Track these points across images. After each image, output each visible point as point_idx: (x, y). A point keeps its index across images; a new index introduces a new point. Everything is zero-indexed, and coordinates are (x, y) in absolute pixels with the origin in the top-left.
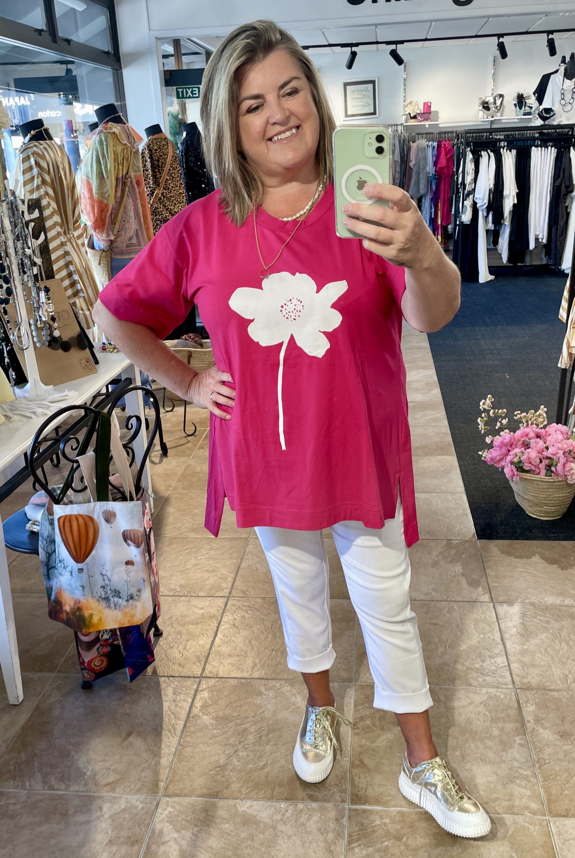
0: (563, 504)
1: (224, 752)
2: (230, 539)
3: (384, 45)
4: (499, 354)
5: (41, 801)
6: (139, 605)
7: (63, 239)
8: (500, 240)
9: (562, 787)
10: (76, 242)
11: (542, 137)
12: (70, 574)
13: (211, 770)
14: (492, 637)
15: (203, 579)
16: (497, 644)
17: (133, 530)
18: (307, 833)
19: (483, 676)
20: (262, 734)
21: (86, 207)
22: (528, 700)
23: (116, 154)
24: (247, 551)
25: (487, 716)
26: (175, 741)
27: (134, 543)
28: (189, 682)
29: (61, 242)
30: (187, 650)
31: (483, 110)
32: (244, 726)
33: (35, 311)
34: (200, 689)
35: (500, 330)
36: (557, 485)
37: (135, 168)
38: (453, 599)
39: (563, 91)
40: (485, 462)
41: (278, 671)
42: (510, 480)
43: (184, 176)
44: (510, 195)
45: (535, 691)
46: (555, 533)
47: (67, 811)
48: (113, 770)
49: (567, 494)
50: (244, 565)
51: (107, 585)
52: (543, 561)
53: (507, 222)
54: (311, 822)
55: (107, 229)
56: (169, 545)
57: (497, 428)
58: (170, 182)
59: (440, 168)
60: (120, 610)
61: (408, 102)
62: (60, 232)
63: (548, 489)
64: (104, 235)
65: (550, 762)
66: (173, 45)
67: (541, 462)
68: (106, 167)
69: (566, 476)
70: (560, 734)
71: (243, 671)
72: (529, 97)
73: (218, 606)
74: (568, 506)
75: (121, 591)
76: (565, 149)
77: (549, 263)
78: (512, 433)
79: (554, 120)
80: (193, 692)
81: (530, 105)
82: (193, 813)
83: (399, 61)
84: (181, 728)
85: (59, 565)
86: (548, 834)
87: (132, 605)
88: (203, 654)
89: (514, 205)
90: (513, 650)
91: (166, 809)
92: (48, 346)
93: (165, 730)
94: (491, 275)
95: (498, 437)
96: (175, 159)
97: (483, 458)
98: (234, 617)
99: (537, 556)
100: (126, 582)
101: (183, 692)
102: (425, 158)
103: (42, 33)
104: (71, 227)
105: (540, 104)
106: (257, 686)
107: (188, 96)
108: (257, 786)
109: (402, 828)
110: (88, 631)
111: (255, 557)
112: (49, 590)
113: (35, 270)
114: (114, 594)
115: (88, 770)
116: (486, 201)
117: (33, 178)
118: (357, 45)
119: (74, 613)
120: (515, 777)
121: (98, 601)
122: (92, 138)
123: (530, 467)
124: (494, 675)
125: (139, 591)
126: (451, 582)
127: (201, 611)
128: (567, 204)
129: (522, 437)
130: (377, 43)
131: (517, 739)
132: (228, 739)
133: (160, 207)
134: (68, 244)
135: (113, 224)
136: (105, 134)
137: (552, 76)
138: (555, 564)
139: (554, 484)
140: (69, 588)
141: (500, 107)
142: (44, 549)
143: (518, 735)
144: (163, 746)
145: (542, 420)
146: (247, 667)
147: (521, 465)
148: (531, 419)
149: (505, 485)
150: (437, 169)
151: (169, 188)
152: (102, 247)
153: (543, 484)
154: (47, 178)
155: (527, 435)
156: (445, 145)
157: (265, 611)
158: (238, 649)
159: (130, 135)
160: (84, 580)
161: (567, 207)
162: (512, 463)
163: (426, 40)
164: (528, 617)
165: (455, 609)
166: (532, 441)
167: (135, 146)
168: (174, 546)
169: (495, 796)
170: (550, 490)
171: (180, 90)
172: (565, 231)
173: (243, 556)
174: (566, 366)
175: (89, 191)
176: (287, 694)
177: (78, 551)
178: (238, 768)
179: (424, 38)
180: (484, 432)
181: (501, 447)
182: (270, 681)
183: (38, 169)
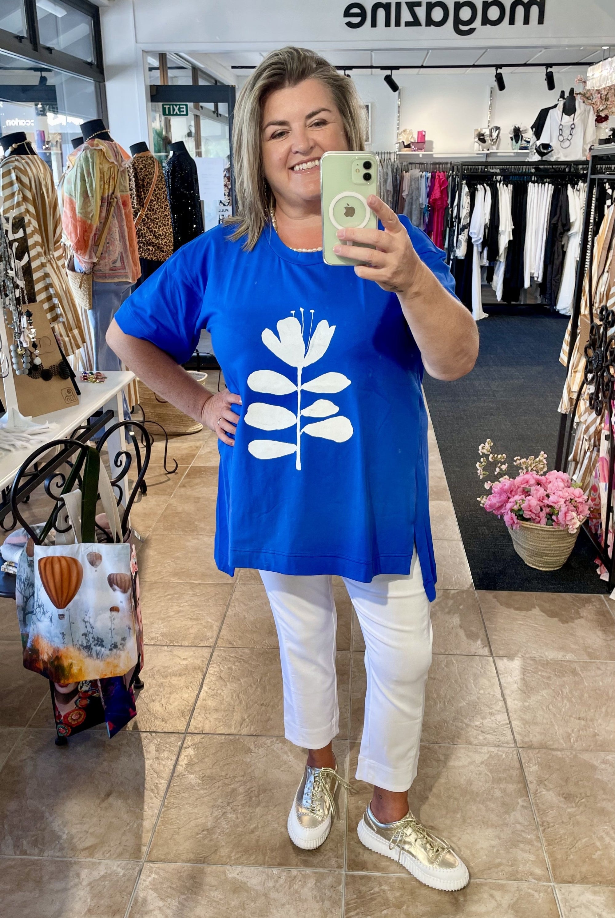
0: (563, 554)
1: (211, 814)
2: (215, 585)
3: (379, 69)
4: (494, 396)
5: (12, 867)
6: (123, 654)
7: (43, 259)
8: (495, 277)
9: (567, 852)
10: (56, 264)
11: (538, 173)
12: (49, 620)
13: (198, 834)
14: (492, 693)
15: (186, 627)
16: (499, 700)
17: (120, 574)
18: (300, 900)
19: (484, 734)
20: (252, 794)
21: (67, 226)
22: (530, 759)
23: (102, 172)
24: (233, 598)
25: (488, 776)
26: (157, 802)
27: (121, 588)
28: (173, 738)
29: (42, 263)
30: (170, 704)
31: (479, 142)
32: (232, 786)
33: (15, 337)
34: (184, 746)
35: (494, 371)
36: (558, 535)
37: (122, 188)
38: (451, 653)
39: (561, 127)
40: (483, 508)
41: (268, 727)
42: (509, 528)
43: (170, 197)
44: (506, 231)
45: (537, 750)
46: (555, 584)
47: (41, 878)
48: (91, 833)
49: (567, 544)
50: (230, 612)
51: (90, 633)
52: (544, 614)
53: (502, 259)
54: (306, 889)
55: (90, 251)
56: (149, 590)
57: (496, 473)
58: (155, 203)
59: (433, 200)
60: (102, 660)
61: (401, 130)
62: (41, 252)
63: (549, 538)
64: (87, 257)
65: (554, 826)
66: (158, 58)
67: (542, 510)
68: (91, 185)
69: (568, 525)
70: (564, 796)
71: (230, 727)
72: (525, 131)
73: (203, 656)
74: (568, 556)
75: (104, 639)
76: (562, 186)
77: (544, 303)
78: (511, 479)
79: (552, 156)
80: (177, 749)
81: (527, 139)
82: (180, 878)
83: (394, 87)
84: (165, 787)
85: (38, 609)
86: (554, 901)
87: (116, 654)
88: (188, 708)
89: (510, 242)
90: (514, 707)
91: (150, 876)
92: (28, 374)
93: (147, 790)
94: (485, 312)
95: (497, 483)
96: (161, 180)
97: (481, 505)
98: (220, 669)
99: (537, 608)
100: (110, 629)
101: (166, 749)
102: (418, 189)
103: (23, 40)
104: (51, 247)
105: (538, 138)
106: (245, 743)
107: (175, 113)
108: (247, 851)
109: (402, 896)
110: (66, 682)
111: (241, 605)
112: (25, 637)
113: (18, 293)
114: (96, 642)
115: (65, 833)
116: (481, 236)
117: (13, 194)
118: (350, 68)
119: (52, 663)
120: (518, 841)
121: (79, 649)
122: (76, 154)
123: (530, 515)
124: (495, 734)
125: (124, 639)
126: (449, 634)
127: (185, 662)
128: (563, 243)
129: (522, 484)
130: (372, 67)
131: (519, 801)
132: (215, 800)
133: (144, 229)
134: (48, 265)
135: (96, 245)
136: (91, 151)
137: (551, 111)
138: (555, 617)
139: (555, 533)
140: (48, 635)
141: (496, 140)
142: (21, 593)
143: (521, 797)
144: (145, 807)
145: (542, 466)
146: (234, 722)
147: (521, 513)
148: (530, 466)
149: (502, 534)
150: (431, 200)
151: (153, 210)
152: (84, 269)
153: (543, 533)
154: (29, 195)
155: (527, 482)
156: (439, 176)
157: (254, 663)
158: (224, 703)
159: (118, 153)
160: (65, 627)
161: (563, 246)
162: (512, 510)
163: (422, 67)
164: (529, 673)
165: (453, 663)
166: (533, 489)
167: (122, 165)
168: (155, 591)
169: (498, 861)
170: (550, 540)
171: (167, 107)
172: (560, 270)
173: (229, 604)
174: (567, 411)
175: (72, 210)
176: (278, 751)
177: (60, 595)
178: (227, 831)
179: (420, 65)
180: (483, 478)
181: (500, 494)
182: (260, 738)
183: (19, 184)
